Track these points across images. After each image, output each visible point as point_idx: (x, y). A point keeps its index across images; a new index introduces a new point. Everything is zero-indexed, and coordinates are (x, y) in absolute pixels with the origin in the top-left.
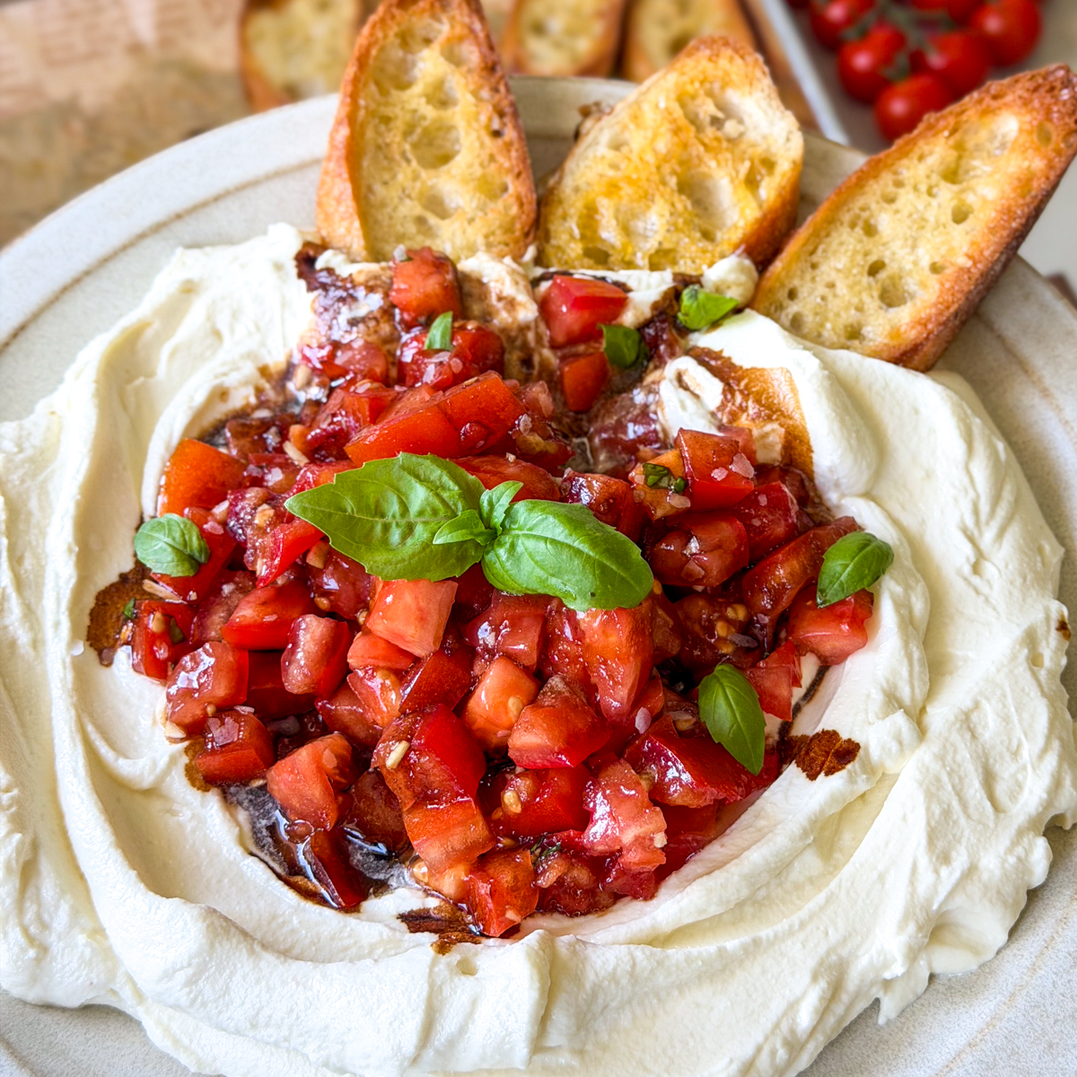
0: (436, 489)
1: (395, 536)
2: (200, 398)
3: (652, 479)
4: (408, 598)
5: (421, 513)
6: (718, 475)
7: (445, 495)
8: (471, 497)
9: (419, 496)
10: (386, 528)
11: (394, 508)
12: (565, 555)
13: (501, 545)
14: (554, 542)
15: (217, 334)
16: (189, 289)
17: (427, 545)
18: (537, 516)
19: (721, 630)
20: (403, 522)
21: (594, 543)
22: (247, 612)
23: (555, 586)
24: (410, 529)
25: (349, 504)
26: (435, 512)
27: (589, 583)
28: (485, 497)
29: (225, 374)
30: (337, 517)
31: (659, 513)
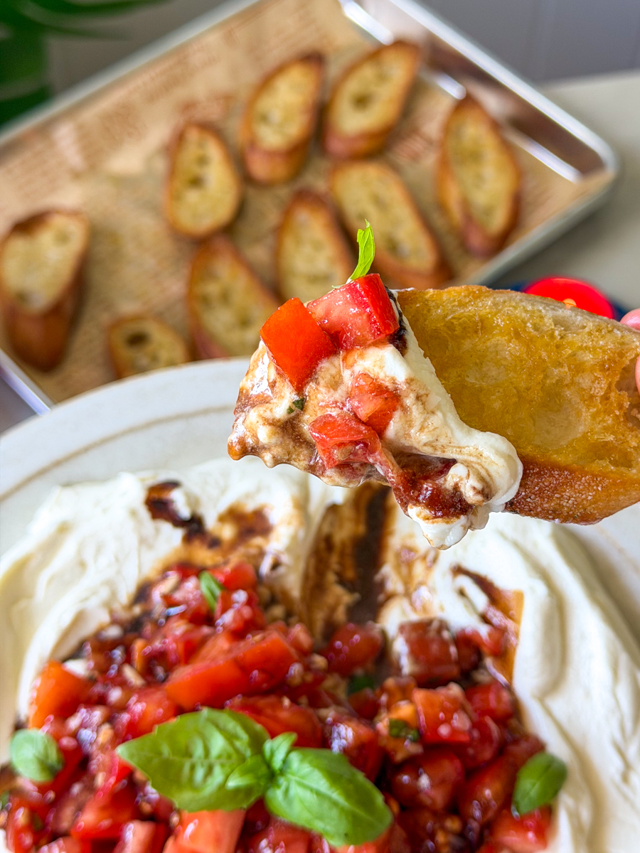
0: (230, 738)
1: (200, 773)
2: (67, 620)
3: (395, 731)
4: (208, 825)
5: (219, 757)
6: (444, 730)
7: (238, 744)
8: (257, 744)
9: (218, 743)
10: (193, 768)
11: (199, 751)
12: (326, 805)
13: (279, 786)
14: (318, 793)
15: (82, 565)
16: (64, 529)
17: (222, 786)
18: (306, 768)
19: (441, 838)
20: (206, 763)
21: (348, 795)
22: (89, 818)
23: (318, 826)
24: (210, 771)
25: (166, 750)
26: (229, 757)
27: (344, 826)
28: (268, 745)
29: (86, 599)
30: (156, 761)
31: (399, 757)
